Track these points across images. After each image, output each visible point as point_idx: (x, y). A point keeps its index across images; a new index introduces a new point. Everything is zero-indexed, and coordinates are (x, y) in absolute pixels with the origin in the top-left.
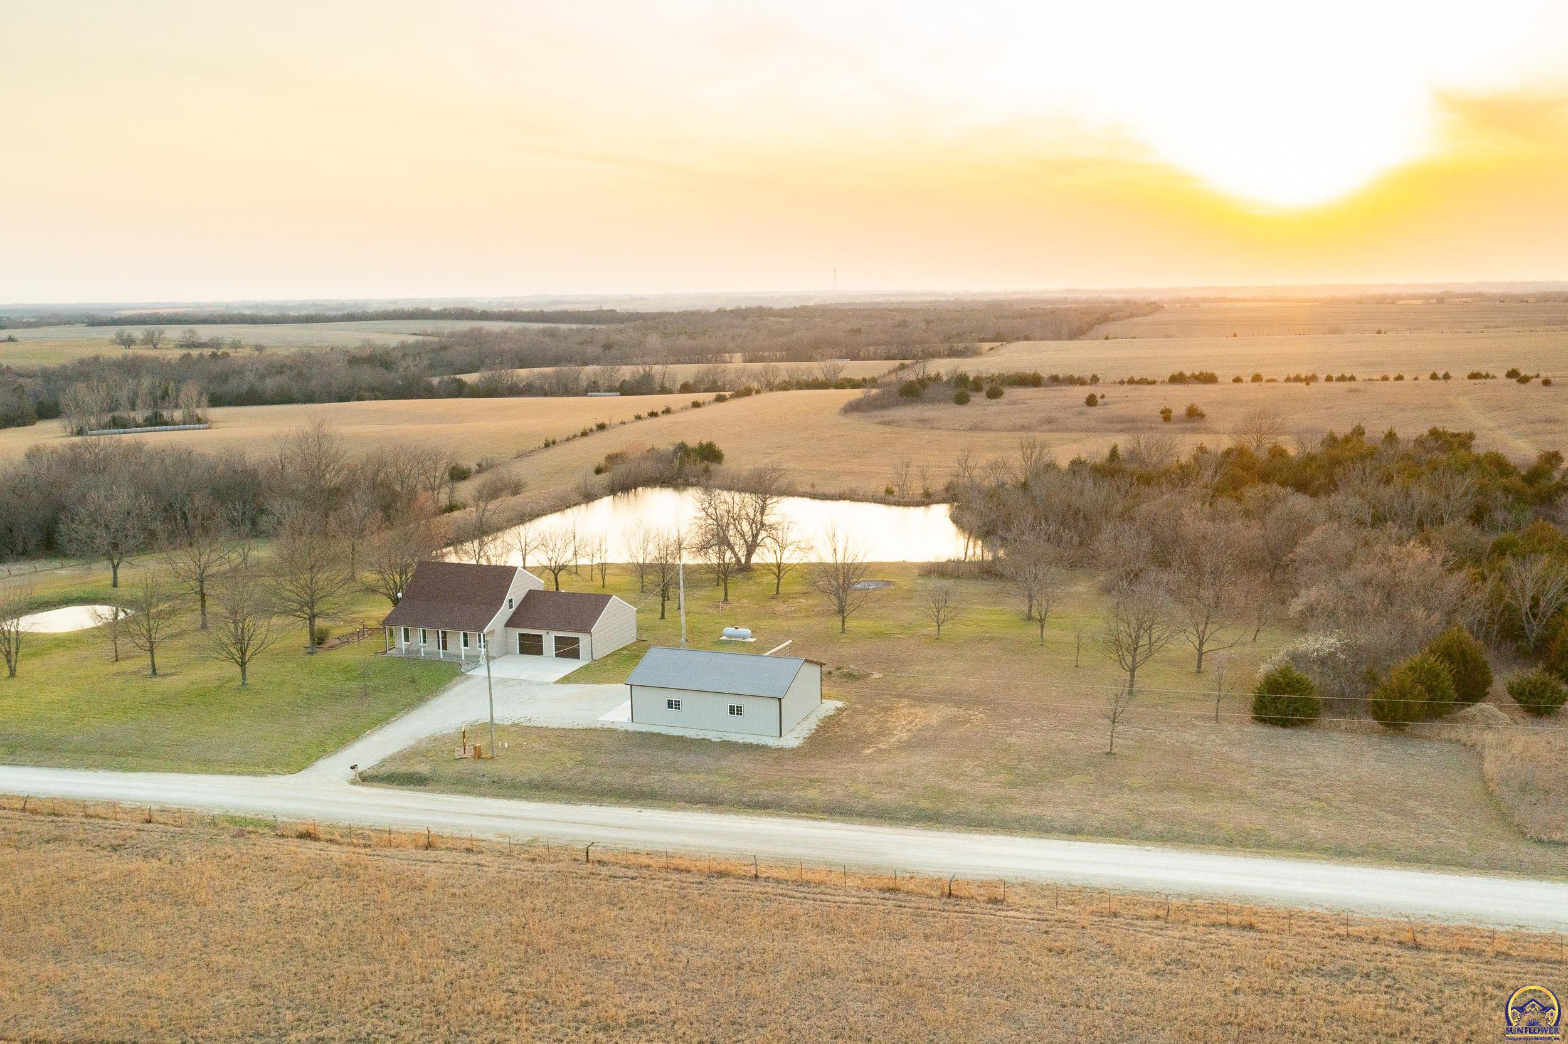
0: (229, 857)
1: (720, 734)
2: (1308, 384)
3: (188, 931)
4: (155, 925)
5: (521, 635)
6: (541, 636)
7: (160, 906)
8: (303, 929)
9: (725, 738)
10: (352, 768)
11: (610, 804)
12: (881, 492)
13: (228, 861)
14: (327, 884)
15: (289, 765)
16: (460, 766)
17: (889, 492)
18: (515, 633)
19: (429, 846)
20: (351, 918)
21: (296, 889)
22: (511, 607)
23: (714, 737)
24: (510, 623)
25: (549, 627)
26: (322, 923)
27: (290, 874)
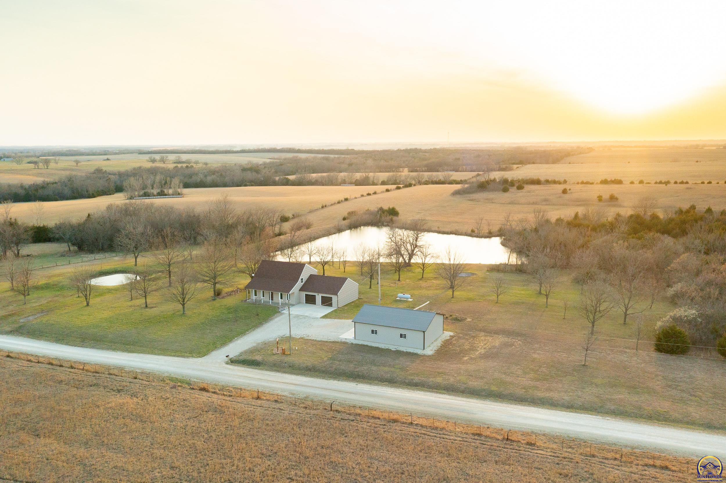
0: (168, 398)
1: (396, 347)
2: (666, 185)
3: (145, 436)
4: (131, 432)
5: (306, 295)
6: (315, 296)
7: (135, 422)
8: (196, 438)
9: (398, 349)
10: (227, 356)
11: (343, 380)
12: (469, 231)
13: (167, 401)
14: (210, 415)
15: (199, 353)
16: (275, 357)
17: (473, 231)
18: (304, 294)
19: (258, 398)
20: (219, 434)
21: (196, 417)
22: (302, 282)
23: (393, 348)
24: (302, 289)
25: (319, 292)
26: (206, 436)
27: (194, 409)
